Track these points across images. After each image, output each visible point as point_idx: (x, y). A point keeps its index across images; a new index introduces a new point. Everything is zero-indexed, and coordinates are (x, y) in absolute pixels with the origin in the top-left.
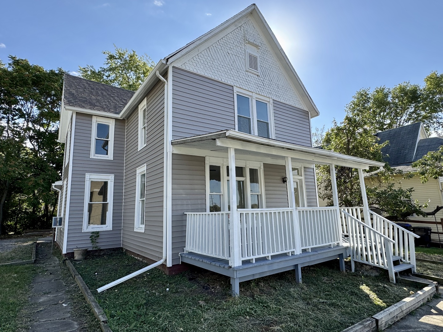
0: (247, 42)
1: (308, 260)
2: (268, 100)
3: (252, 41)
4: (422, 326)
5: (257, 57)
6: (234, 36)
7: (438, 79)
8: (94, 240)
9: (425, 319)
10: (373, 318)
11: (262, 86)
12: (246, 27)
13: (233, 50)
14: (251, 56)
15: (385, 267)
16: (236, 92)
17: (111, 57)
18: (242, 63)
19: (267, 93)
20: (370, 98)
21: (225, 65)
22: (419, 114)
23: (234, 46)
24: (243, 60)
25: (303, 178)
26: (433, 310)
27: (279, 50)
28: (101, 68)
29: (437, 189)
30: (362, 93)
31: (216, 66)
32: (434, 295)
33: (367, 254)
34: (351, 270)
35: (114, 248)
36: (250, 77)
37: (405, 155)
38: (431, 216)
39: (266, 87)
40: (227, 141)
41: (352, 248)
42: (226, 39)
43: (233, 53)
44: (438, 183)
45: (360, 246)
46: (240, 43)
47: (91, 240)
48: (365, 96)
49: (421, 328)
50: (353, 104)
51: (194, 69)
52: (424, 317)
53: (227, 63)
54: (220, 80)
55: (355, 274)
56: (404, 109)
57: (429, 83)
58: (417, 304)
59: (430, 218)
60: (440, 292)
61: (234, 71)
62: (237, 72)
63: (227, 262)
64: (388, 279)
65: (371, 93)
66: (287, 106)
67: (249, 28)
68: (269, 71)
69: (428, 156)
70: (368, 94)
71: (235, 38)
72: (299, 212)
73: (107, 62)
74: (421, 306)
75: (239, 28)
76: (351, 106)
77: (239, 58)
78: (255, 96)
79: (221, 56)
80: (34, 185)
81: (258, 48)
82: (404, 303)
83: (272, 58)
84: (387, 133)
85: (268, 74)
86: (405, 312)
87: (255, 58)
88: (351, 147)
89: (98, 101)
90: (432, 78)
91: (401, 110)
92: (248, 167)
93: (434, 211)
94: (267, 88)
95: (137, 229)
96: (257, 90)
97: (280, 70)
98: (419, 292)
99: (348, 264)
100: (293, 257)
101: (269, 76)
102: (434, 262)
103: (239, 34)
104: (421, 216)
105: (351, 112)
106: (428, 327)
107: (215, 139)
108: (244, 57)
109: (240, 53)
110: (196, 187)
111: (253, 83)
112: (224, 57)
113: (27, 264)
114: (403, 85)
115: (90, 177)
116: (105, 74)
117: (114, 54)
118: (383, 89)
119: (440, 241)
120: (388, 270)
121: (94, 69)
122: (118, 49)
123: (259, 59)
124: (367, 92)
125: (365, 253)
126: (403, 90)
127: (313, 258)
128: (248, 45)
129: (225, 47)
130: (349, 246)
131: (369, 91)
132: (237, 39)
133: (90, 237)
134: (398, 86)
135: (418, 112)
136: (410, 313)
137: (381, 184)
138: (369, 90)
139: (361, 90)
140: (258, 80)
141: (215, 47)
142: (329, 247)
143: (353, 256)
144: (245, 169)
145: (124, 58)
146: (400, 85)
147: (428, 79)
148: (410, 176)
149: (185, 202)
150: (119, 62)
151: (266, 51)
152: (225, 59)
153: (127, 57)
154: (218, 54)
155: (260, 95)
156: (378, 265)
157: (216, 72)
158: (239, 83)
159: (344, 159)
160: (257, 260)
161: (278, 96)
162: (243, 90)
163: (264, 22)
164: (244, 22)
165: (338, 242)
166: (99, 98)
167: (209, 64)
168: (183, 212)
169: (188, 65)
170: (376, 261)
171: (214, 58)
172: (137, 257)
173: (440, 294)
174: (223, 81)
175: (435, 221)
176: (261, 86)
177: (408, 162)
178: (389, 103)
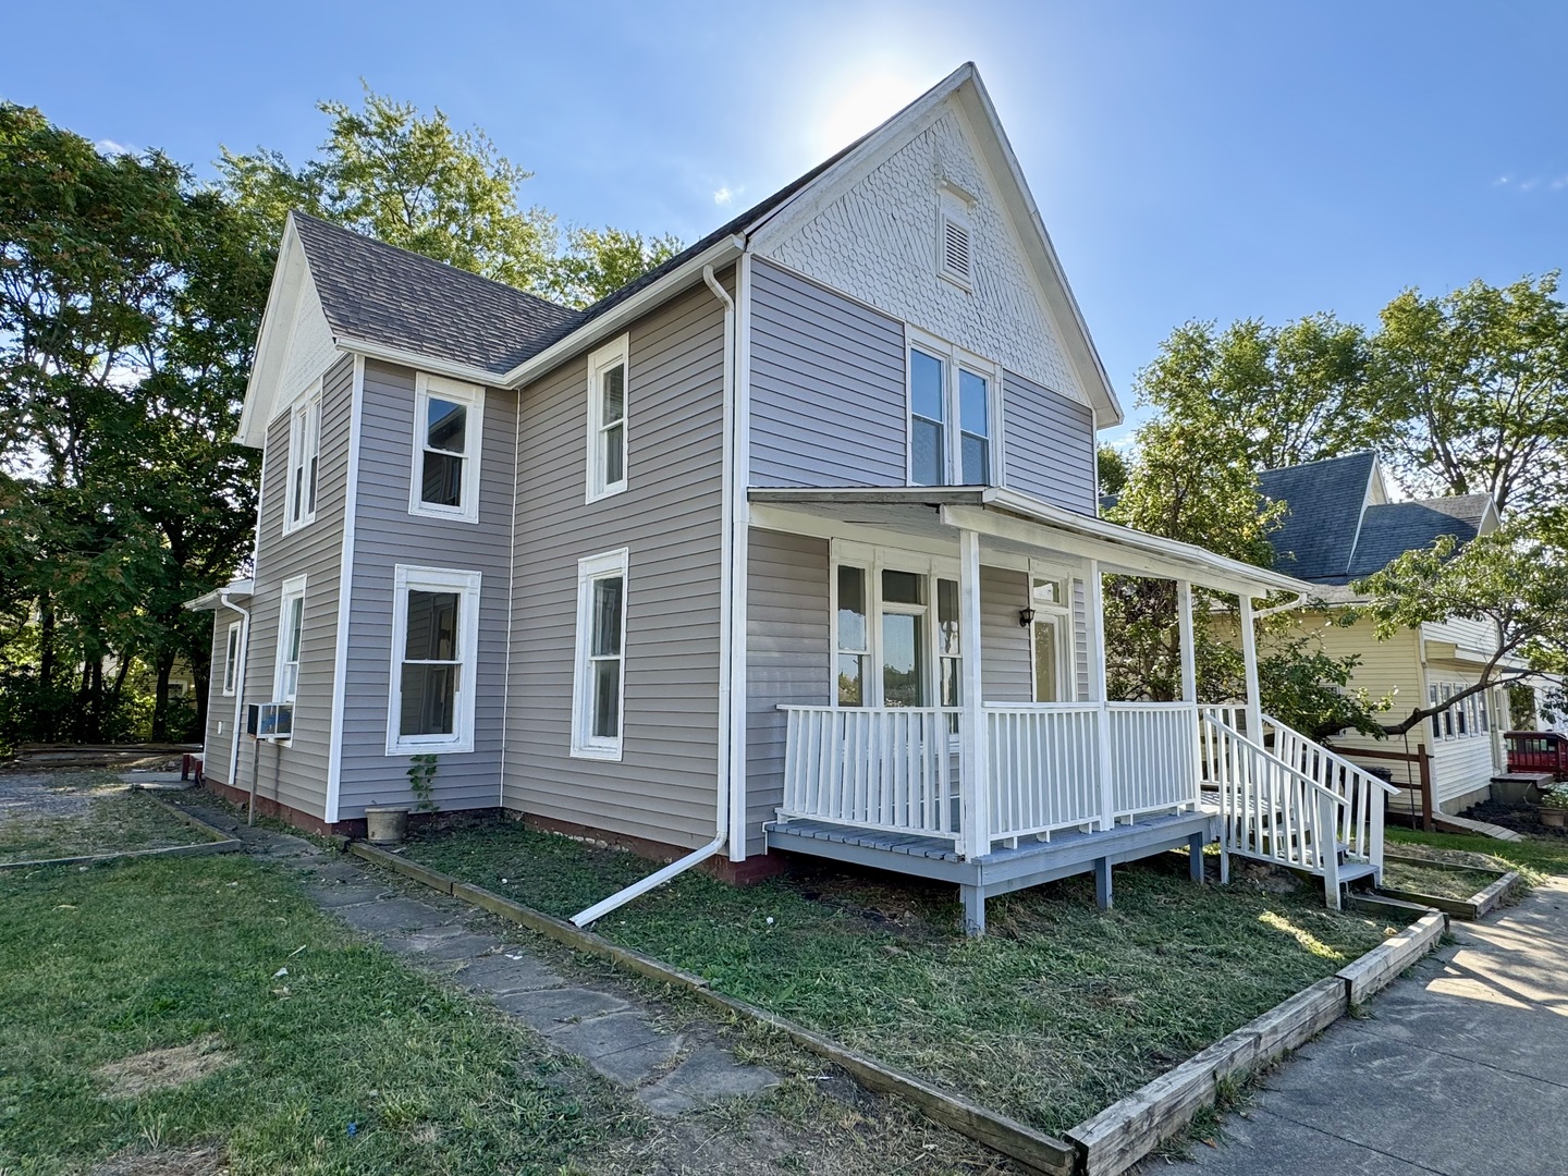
0: (945, 183)
1: (1128, 845)
2: (989, 368)
3: (957, 181)
4: (1437, 999)
5: (967, 232)
6: (909, 162)
7: (1420, 315)
8: (424, 783)
9: (1437, 986)
10: (1338, 977)
11: (976, 327)
12: (942, 133)
13: (905, 206)
14: (951, 229)
15: (1316, 867)
16: (911, 341)
17: (352, 127)
18: (927, 252)
19: (987, 347)
20: (1212, 353)
21: (885, 255)
22: (1353, 418)
23: (909, 194)
24: (931, 240)
25: (1069, 611)
26: (1447, 969)
27: (1030, 216)
28: (311, 163)
29: (1413, 660)
30: (1191, 334)
31: (861, 259)
32: (1442, 938)
33: (1266, 834)
34: (1218, 877)
35: (479, 809)
36: (946, 294)
37: (1326, 551)
38: (1396, 737)
39: (986, 330)
40: (966, 512)
41: (1225, 818)
42: (888, 173)
43: (904, 218)
44: (1416, 641)
45: (1249, 812)
46: (923, 186)
47: (412, 780)
48: (1200, 347)
49: (1436, 1002)
50: (1162, 368)
51: (807, 267)
52: (1434, 982)
53: (889, 250)
54: (869, 302)
55: (1230, 888)
56: (1314, 400)
57: (1393, 325)
58: (1411, 956)
59: (1393, 744)
60: (1452, 931)
61: (906, 274)
62: (914, 280)
63: (949, 846)
64: (1323, 902)
65: (1219, 336)
66: (1038, 390)
67: (949, 138)
68: (995, 278)
69: (1403, 562)
70: (1208, 341)
71: (911, 169)
72: (1112, 713)
73: (331, 144)
74: (1419, 960)
75: (923, 135)
76: (1152, 373)
77: (921, 233)
78: (958, 355)
79: (874, 226)
80: (89, 585)
81: (970, 203)
82: (1391, 950)
83: (1005, 237)
84: (1275, 480)
85: (992, 287)
86: (1392, 970)
87: (964, 236)
88: (1182, 518)
89: (424, 320)
90: (1404, 311)
91: (1304, 403)
92: (935, 575)
93: (1406, 723)
94: (988, 332)
95: (580, 749)
96: (963, 336)
97: (1022, 277)
98: (1411, 927)
99: (1213, 863)
100: (1096, 838)
101: (994, 294)
102: (1413, 863)
103: (923, 155)
104: (1370, 736)
105: (1150, 393)
106: (1449, 1000)
107: (937, 506)
108: (932, 232)
109: (923, 219)
110: (807, 629)
111: (953, 314)
112: (882, 229)
113: (221, 853)
114: (1317, 321)
115: (412, 577)
116: (326, 187)
117: (361, 118)
118: (1257, 328)
119: (1413, 810)
120: (1323, 878)
121: (286, 166)
122: (377, 99)
123: (971, 242)
124: (1207, 333)
125: (1261, 832)
126: (1313, 339)
127: (1140, 843)
128: (944, 194)
129: (884, 196)
130: (1218, 813)
131: (1212, 332)
132: (918, 174)
133: (409, 773)
134: (1298, 325)
135: (1351, 412)
136: (1401, 974)
137: (1263, 636)
138: (1212, 326)
139: (1189, 325)
140: (966, 305)
141: (858, 197)
142: (1171, 814)
143: (1229, 838)
144: (926, 580)
145: (397, 135)
146: (1304, 320)
147: (1391, 311)
148: (1348, 619)
149: (777, 674)
150: (380, 149)
151: (989, 214)
152: (884, 236)
153: (407, 133)
154: (866, 219)
155: (970, 352)
156: (1296, 863)
157: (861, 275)
158: (919, 313)
159: (1224, 571)
160: (1024, 840)
161: (1015, 359)
162: (928, 335)
163: (995, 124)
164: (936, 118)
165: (1190, 801)
166: (423, 308)
167: (843, 249)
168: (772, 704)
169: (791, 250)
170: (1291, 852)
171: (858, 233)
172: (582, 836)
173: (1453, 936)
174: (879, 306)
175: (1405, 752)
176: (973, 323)
177: (1333, 573)
178: (1267, 378)
